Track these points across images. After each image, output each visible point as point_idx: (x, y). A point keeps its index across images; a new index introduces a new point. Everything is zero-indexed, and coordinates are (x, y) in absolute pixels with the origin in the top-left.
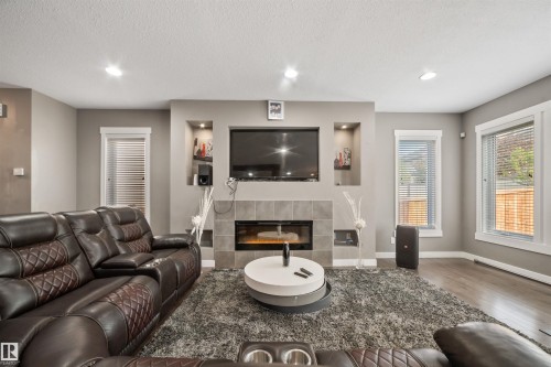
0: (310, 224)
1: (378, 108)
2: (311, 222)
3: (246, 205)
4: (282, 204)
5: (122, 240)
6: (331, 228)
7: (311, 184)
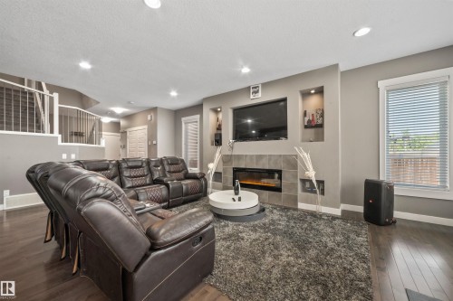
0: (280, 172)
1: (342, 68)
2: (281, 171)
3: (239, 157)
4: (260, 157)
5: (169, 172)
6: (297, 176)
7: (282, 142)
